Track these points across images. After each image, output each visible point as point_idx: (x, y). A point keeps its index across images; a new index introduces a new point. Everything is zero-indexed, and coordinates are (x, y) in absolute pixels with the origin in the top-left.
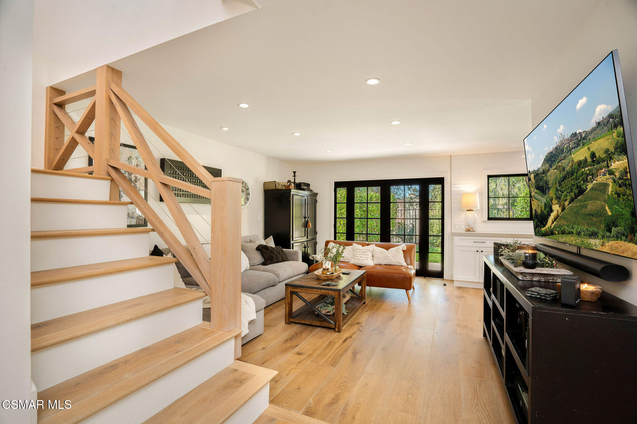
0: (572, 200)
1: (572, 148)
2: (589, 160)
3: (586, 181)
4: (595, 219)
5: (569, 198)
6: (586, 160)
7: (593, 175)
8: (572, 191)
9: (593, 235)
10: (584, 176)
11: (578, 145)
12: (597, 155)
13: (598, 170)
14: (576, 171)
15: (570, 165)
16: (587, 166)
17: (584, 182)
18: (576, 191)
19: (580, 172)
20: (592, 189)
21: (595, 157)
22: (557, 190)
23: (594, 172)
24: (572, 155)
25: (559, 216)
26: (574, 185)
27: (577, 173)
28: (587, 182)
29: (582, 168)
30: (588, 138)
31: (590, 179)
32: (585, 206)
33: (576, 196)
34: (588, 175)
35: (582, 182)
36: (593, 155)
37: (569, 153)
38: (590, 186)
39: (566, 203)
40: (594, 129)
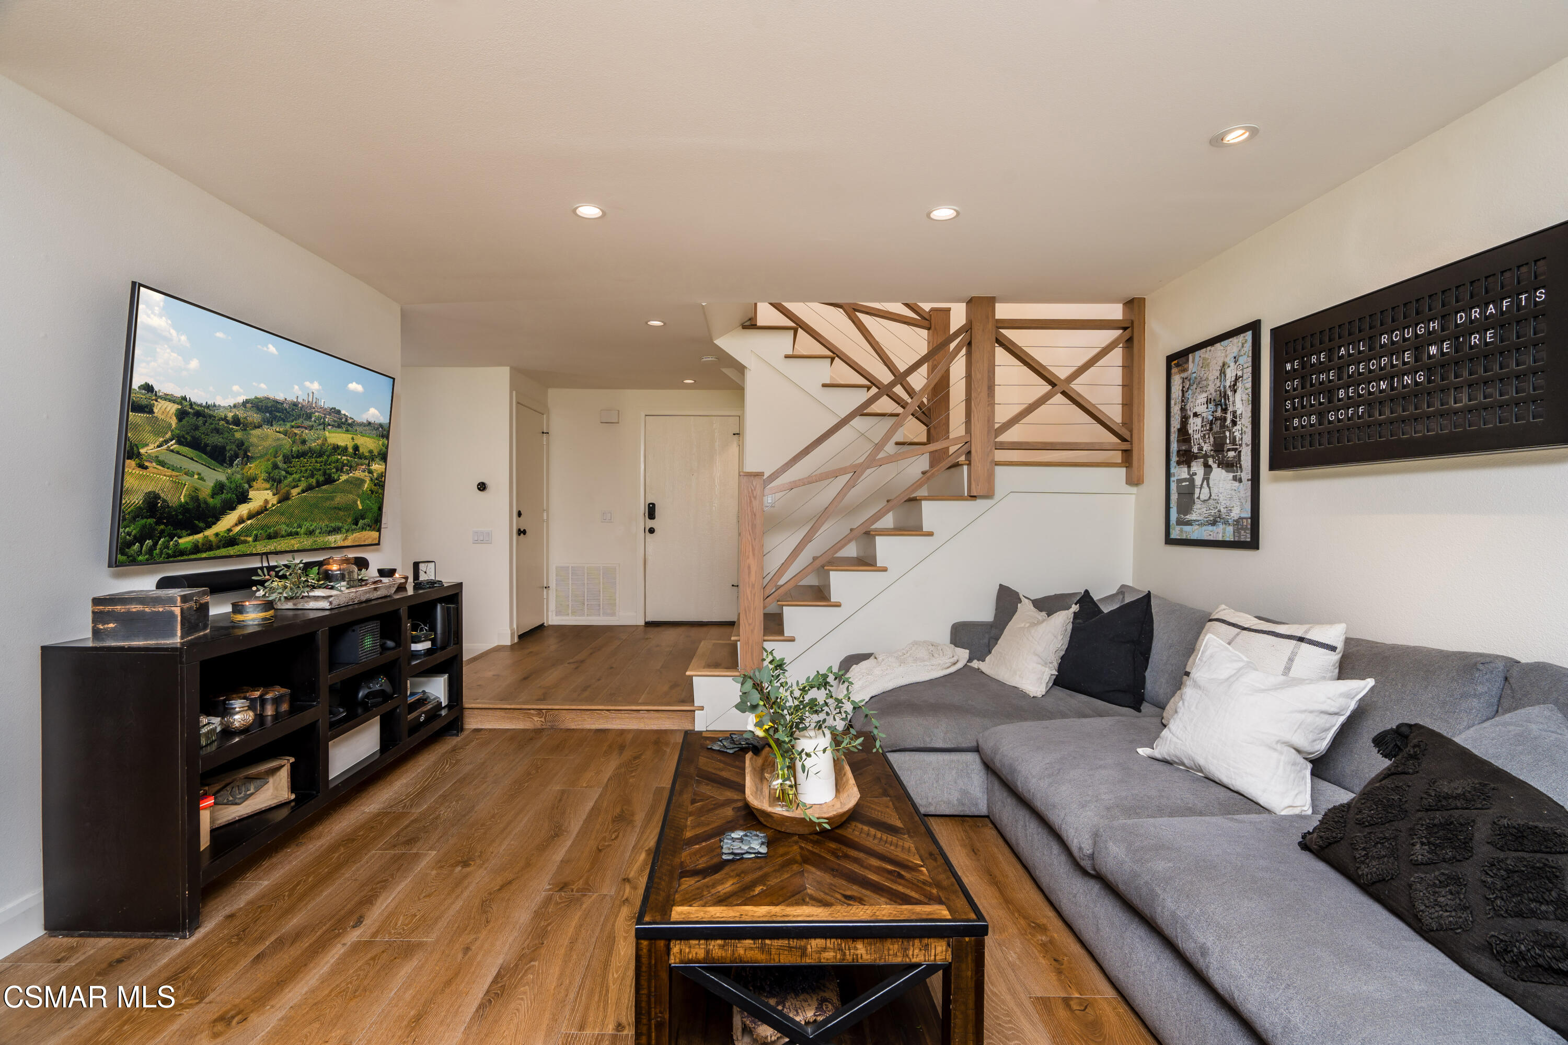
0: (309, 488)
1: (329, 425)
2: (350, 450)
3: (340, 470)
4: (341, 513)
5: (303, 485)
6: (346, 448)
7: (351, 467)
8: (312, 476)
9: (336, 530)
10: (340, 465)
11: (339, 426)
12: (361, 450)
13: (358, 465)
14: (327, 453)
15: (320, 442)
16: (347, 456)
17: (337, 470)
18: (321, 479)
19: (334, 458)
20: (346, 481)
21: (359, 450)
22: (275, 466)
23: (354, 465)
24: (327, 433)
25: (267, 510)
26: (320, 470)
27: (328, 456)
28: (342, 471)
29: (339, 454)
30: (355, 428)
31: (347, 470)
32: (332, 499)
33: (319, 484)
34: (344, 465)
35: (334, 470)
36: (356, 448)
37: (322, 427)
38: (344, 477)
39: (295, 492)
40: (362, 424)
